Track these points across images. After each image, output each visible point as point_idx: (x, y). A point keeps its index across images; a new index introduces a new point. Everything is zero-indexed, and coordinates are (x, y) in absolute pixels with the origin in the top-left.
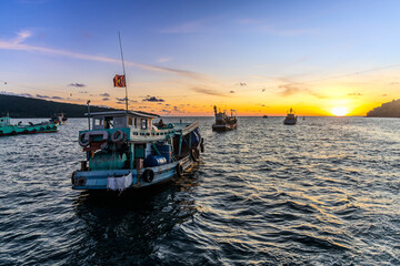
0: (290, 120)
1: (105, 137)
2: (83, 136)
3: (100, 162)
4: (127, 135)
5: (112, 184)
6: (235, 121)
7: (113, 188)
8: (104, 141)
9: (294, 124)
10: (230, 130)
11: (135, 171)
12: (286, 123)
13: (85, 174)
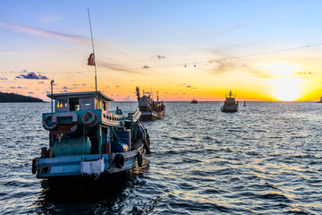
0: (230, 106)
1: (75, 119)
2: (50, 118)
3: (68, 147)
4: (98, 116)
5: (87, 168)
6: (162, 108)
7: (89, 172)
8: (74, 123)
9: (234, 111)
10: (158, 118)
11: (106, 156)
12: (224, 110)
13: (48, 161)
